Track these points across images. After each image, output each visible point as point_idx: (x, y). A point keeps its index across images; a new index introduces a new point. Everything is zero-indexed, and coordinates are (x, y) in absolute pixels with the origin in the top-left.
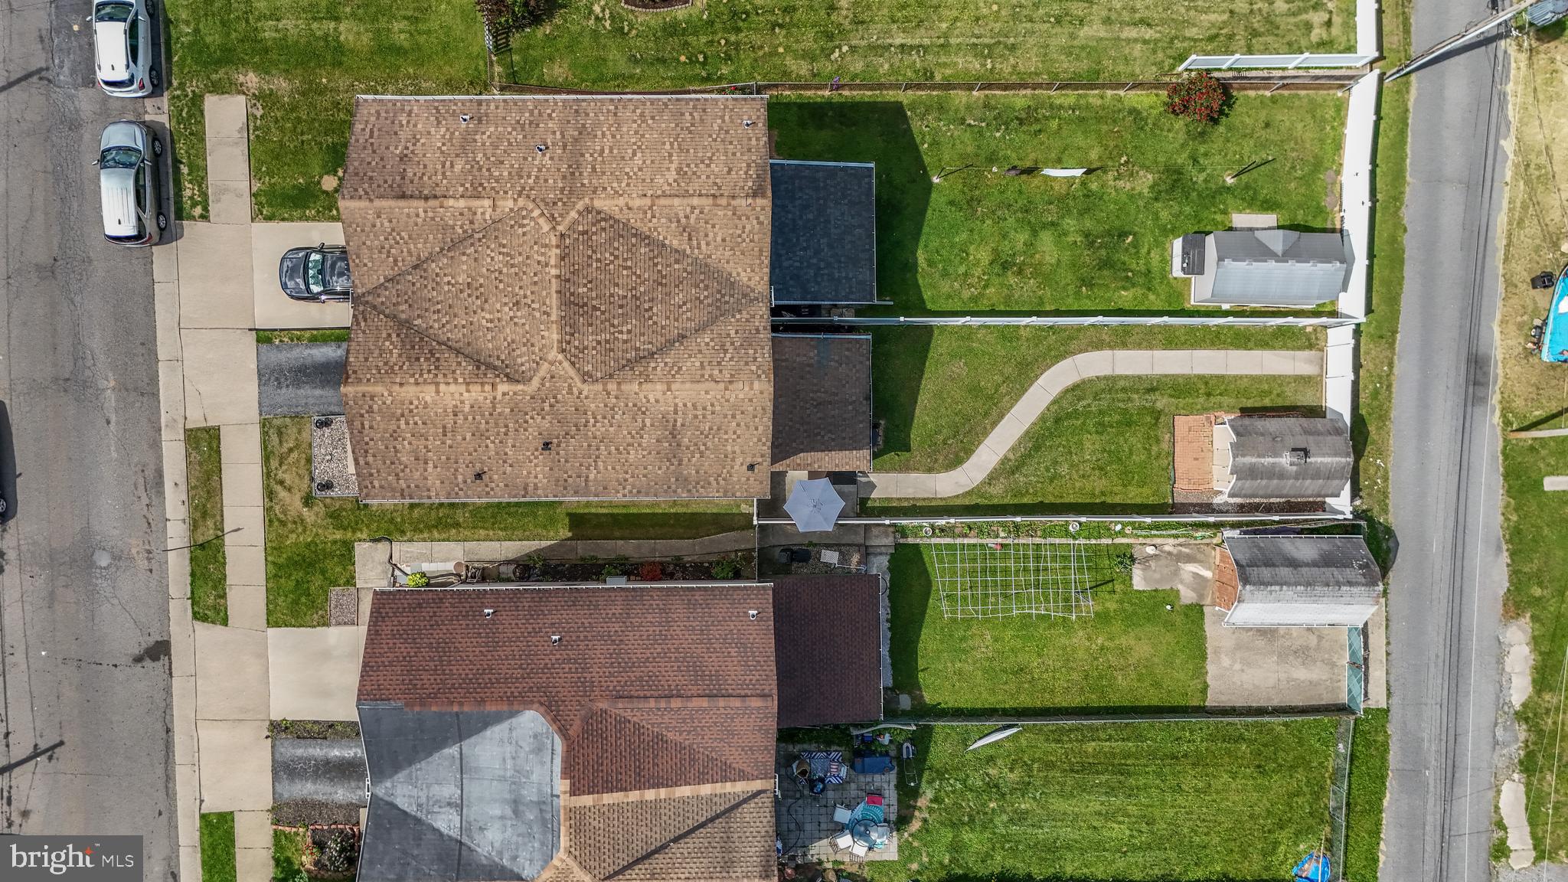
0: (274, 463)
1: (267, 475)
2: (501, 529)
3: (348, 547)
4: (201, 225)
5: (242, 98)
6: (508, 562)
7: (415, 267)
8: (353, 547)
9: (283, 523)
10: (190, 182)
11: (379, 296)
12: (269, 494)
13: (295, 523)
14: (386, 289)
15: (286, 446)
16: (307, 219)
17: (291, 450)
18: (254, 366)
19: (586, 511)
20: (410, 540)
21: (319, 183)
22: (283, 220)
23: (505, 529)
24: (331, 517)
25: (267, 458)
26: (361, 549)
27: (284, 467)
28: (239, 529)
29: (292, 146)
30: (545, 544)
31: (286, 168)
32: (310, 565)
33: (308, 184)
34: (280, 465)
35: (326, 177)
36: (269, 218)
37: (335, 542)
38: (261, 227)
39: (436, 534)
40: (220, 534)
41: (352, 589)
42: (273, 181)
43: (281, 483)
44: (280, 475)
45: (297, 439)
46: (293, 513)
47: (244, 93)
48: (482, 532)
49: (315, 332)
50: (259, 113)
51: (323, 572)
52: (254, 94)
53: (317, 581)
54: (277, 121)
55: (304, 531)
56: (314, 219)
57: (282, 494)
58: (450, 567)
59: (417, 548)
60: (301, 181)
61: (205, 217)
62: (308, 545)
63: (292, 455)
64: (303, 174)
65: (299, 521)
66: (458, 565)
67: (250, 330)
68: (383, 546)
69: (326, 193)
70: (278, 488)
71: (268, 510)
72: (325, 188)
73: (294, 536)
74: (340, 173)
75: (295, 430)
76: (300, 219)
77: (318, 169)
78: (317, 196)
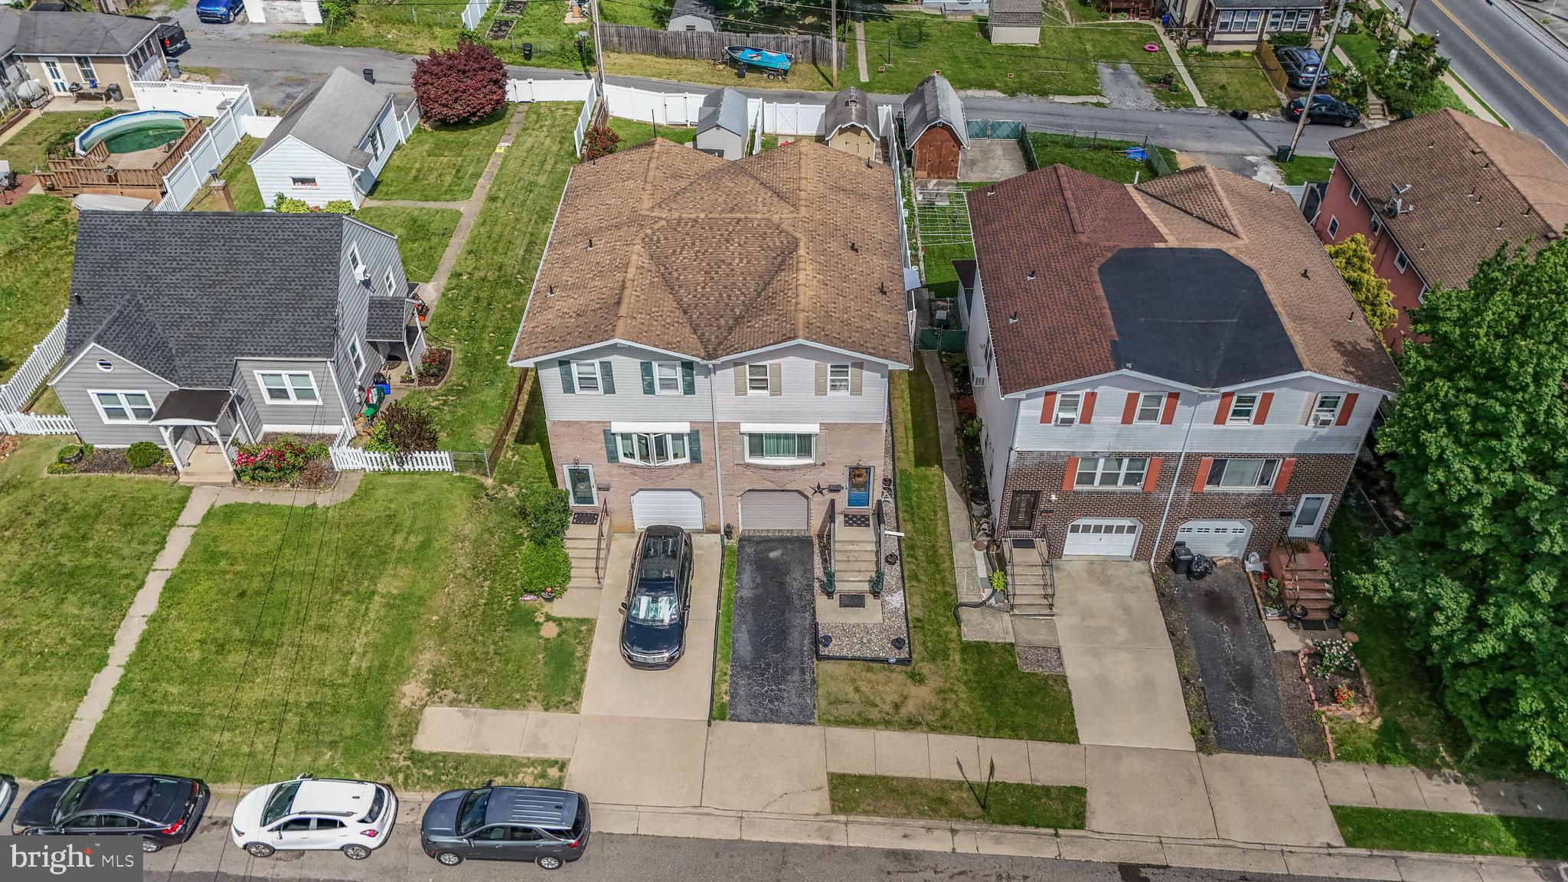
0: (874, 714)
1: (887, 724)
2: (936, 515)
3: (967, 648)
4: (571, 769)
5: (428, 711)
6: (969, 509)
7: (685, 312)
8: (969, 643)
9: (945, 714)
10: (515, 775)
11: (709, 340)
12: (911, 724)
13: (945, 700)
14: (703, 334)
15: (852, 695)
16: (586, 655)
17: (857, 690)
18: (754, 726)
19: (912, 454)
20: (955, 587)
21: (547, 639)
22: (582, 680)
23: (935, 513)
24: (934, 659)
25: (867, 723)
26: (970, 634)
27: (878, 701)
28: (958, 763)
29: (497, 664)
30: (947, 481)
31: (522, 671)
32: (995, 689)
33: (546, 649)
34: (877, 706)
35: (541, 633)
36: (578, 695)
37: (964, 661)
38: (586, 705)
39: (947, 565)
40: (966, 786)
41: (1017, 649)
42: (534, 687)
43: (897, 707)
44: (888, 708)
45: (843, 681)
46: (933, 699)
47: (425, 705)
48: (940, 529)
49: (719, 656)
50: (451, 694)
51: (1001, 675)
52: (429, 695)
53: (1011, 683)
54: (465, 676)
55: (952, 690)
56: (588, 649)
57: (910, 708)
58: (980, 555)
59: (962, 581)
60: (541, 656)
61: (562, 766)
62: (971, 689)
63: (863, 688)
64: (533, 654)
65: (942, 696)
66: (976, 547)
67: (709, 725)
68: (965, 614)
69: (559, 635)
70: (904, 712)
71: (932, 729)
72: (555, 635)
73: (961, 705)
74: (541, 620)
75: (833, 683)
76: (585, 662)
77: (531, 639)
78: (563, 640)
